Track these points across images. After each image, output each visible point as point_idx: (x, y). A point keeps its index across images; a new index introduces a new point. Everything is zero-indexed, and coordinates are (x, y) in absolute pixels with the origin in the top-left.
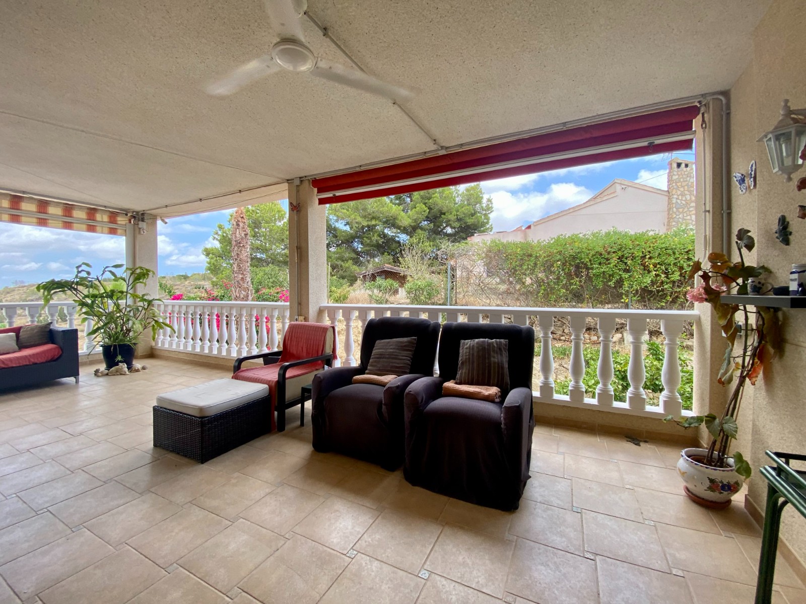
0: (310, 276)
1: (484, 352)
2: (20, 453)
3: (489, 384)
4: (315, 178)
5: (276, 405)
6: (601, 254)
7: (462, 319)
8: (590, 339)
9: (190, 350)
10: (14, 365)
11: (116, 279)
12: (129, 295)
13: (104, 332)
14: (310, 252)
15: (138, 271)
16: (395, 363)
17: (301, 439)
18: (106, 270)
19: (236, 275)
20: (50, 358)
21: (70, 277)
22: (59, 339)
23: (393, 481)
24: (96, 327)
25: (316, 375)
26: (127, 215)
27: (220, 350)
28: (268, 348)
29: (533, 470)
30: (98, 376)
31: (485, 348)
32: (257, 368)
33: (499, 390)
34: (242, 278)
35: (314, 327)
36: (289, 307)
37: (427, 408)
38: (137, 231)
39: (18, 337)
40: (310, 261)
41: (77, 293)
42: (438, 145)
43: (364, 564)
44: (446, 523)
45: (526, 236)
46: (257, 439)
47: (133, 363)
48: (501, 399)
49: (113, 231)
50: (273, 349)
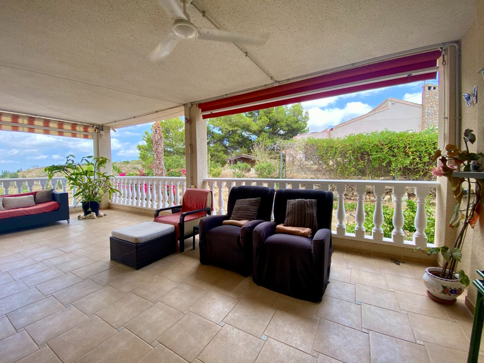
0: (198, 162)
1: (302, 206)
2: (37, 263)
3: (304, 226)
4: (200, 103)
5: (179, 237)
6: (377, 146)
7: (289, 187)
8: (370, 199)
9: (130, 204)
10: (33, 213)
11: (89, 164)
12: (96, 173)
13: (83, 195)
14: (198, 147)
15: (101, 159)
16: (248, 213)
17: (193, 257)
18: (83, 159)
19: (156, 161)
20: (53, 209)
21: (63, 163)
22: (58, 198)
23: (246, 282)
24: (78, 191)
25: (201, 220)
26: (93, 127)
27: (147, 204)
28: (175, 204)
29: (331, 278)
30: (80, 220)
31: (302, 204)
32: (168, 215)
33: (311, 230)
34: (159, 163)
35: (200, 191)
36: (186, 180)
37: (267, 240)
38: (99, 136)
39: (35, 197)
40: (197, 152)
41: (67, 172)
42: (274, 80)
43: (229, 330)
44: (278, 309)
45: (330, 135)
46: (169, 256)
47: (99, 212)
48: (312, 235)
49: (86, 137)
50: (177, 204)
